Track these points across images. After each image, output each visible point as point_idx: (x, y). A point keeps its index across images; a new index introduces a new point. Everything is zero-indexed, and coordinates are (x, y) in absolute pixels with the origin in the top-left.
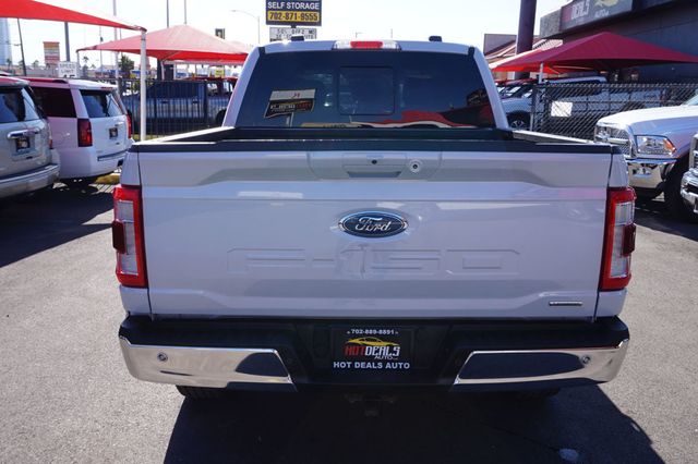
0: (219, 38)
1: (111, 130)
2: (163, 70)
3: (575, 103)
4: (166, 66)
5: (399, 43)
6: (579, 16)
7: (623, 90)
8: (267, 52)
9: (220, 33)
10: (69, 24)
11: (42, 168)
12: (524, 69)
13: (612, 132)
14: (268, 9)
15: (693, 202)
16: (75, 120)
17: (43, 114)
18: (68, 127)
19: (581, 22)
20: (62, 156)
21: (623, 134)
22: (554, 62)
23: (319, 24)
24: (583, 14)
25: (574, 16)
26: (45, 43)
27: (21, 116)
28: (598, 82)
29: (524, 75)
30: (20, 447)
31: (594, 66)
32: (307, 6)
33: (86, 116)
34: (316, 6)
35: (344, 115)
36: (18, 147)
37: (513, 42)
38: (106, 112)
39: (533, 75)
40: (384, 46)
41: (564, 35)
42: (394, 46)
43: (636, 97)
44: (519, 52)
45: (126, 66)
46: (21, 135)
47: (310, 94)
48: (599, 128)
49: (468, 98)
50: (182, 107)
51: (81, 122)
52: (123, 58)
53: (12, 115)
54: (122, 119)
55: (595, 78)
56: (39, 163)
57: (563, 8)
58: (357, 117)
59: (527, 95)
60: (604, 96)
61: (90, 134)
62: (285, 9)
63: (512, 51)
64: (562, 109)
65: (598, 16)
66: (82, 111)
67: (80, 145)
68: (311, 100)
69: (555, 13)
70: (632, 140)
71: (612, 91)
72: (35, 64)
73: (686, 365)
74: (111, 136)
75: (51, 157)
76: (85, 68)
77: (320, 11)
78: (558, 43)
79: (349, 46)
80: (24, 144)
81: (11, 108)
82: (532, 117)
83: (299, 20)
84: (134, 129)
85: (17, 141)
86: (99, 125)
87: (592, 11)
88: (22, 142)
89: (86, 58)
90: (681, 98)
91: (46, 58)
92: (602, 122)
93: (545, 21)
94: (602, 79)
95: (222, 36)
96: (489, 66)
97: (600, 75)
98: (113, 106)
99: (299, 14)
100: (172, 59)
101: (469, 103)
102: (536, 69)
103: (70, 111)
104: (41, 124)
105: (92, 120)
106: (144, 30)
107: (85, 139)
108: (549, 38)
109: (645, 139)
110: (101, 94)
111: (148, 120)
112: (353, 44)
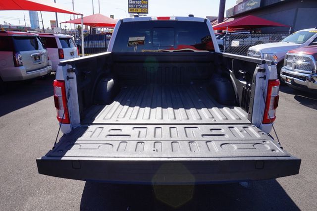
0: (111, 19)
1: (71, 53)
2: (92, 30)
3: (240, 41)
4: (93, 29)
5: (176, 18)
6: (241, 10)
7: (256, 37)
8: (124, 22)
9: (112, 16)
10: (57, 13)
11: (45, 67)
12: (220, 29)
13: (254, 52)
14: (129, 8)
15: (285, 79)
16: (57, 49)
17: (45, 47)
18: (55, 52)
19: (241, 12)
20: (53, 62)
21: (259, 53)
22: (232, 26)
23: (147, 13)
24: (242, 8)
25: (239, 10)
26: (51, 21)
27: (37, 48)
28: (247, 34)
29: (220, 31)
30: (28, 181)
31: (246, 28)
32: (143, 6)
33: (62, 48)
34: (146, 7)
35: (156, 47)
36: (35, 59)
37: (216, 19)
38: (69, 46)
39: (223, 31)
40: (171, 19)
41: (235, 16)
42: (174, 19)
43: (261, 39)
44: (219, 23)
45: (79, 29)
46: (36, 55)
47: (142, 38)
48: (249, 51)
49: (202, 39)
50: (97, 44)
51: (60, 50)
52: (79, 26)
53: (33, 48)
54: (75, 49)
55: (246, 32)
56: (45, 65)
57: (235, 7)
58: (161, 47)
59: (222, 38)
60: (249, 39)
61: (63, 54)
62: (135, 7)
63: (216, 23)
64: (235, 43)
65: (247, 9)
66: (60, 46)
67: (60, 58)
68: (143, 41)
69: (232, 8)
70: (262, 55)
71: (252, 37)
72: (48, 29)
73: (286, 144)
74: (71, 55)
75: (48, 63)
76: (66, 30)
77: (148, 8)
78: (233, 19)
79: (156, 19)
80: (38, 59)
81: (33, 45)
82: (224, 47)
83: (140, 12)
84: (80, 52)
85: (35, 57)
86: (66, 51)
87: (245, 8)
88: (37, 58)
89: (66, 26)
90: (279, 39)
91: (51, 26)
92: (250, 48)
93: (228, 11)
94: (249, 33)
95: (113, 18)
96: (212, 26)
97: (247, 31)
98: (72, 44)
99: (140, 9)
100: (95, 26)
101: (202, 42)
102: (225, 29)
103: (55, 46)
104: (44, 51)
105: (63, 49)
106: (82, 15)
107: (61, 56)
108: (229, 18)
109: (266, 55)
110: (67, 39)
111: (85, 49)
112: (158, 18)
